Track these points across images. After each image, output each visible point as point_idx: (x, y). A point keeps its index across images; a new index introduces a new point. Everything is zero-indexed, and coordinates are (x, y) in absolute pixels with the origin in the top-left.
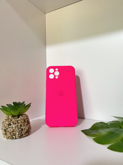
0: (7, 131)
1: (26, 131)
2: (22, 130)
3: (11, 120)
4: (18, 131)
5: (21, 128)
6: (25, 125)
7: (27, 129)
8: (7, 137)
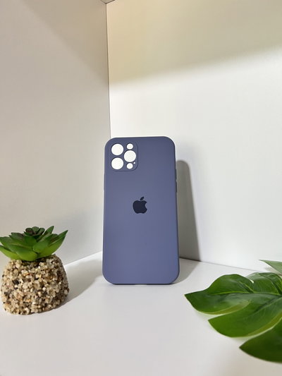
0: (11, 296)
1: (54, 296)
2: (45, 294)
3: (20, 273)
4: (36, 297)
5: (41, 291)
6: (53, 283)
7: (58, 292)
8: (12, 310)
